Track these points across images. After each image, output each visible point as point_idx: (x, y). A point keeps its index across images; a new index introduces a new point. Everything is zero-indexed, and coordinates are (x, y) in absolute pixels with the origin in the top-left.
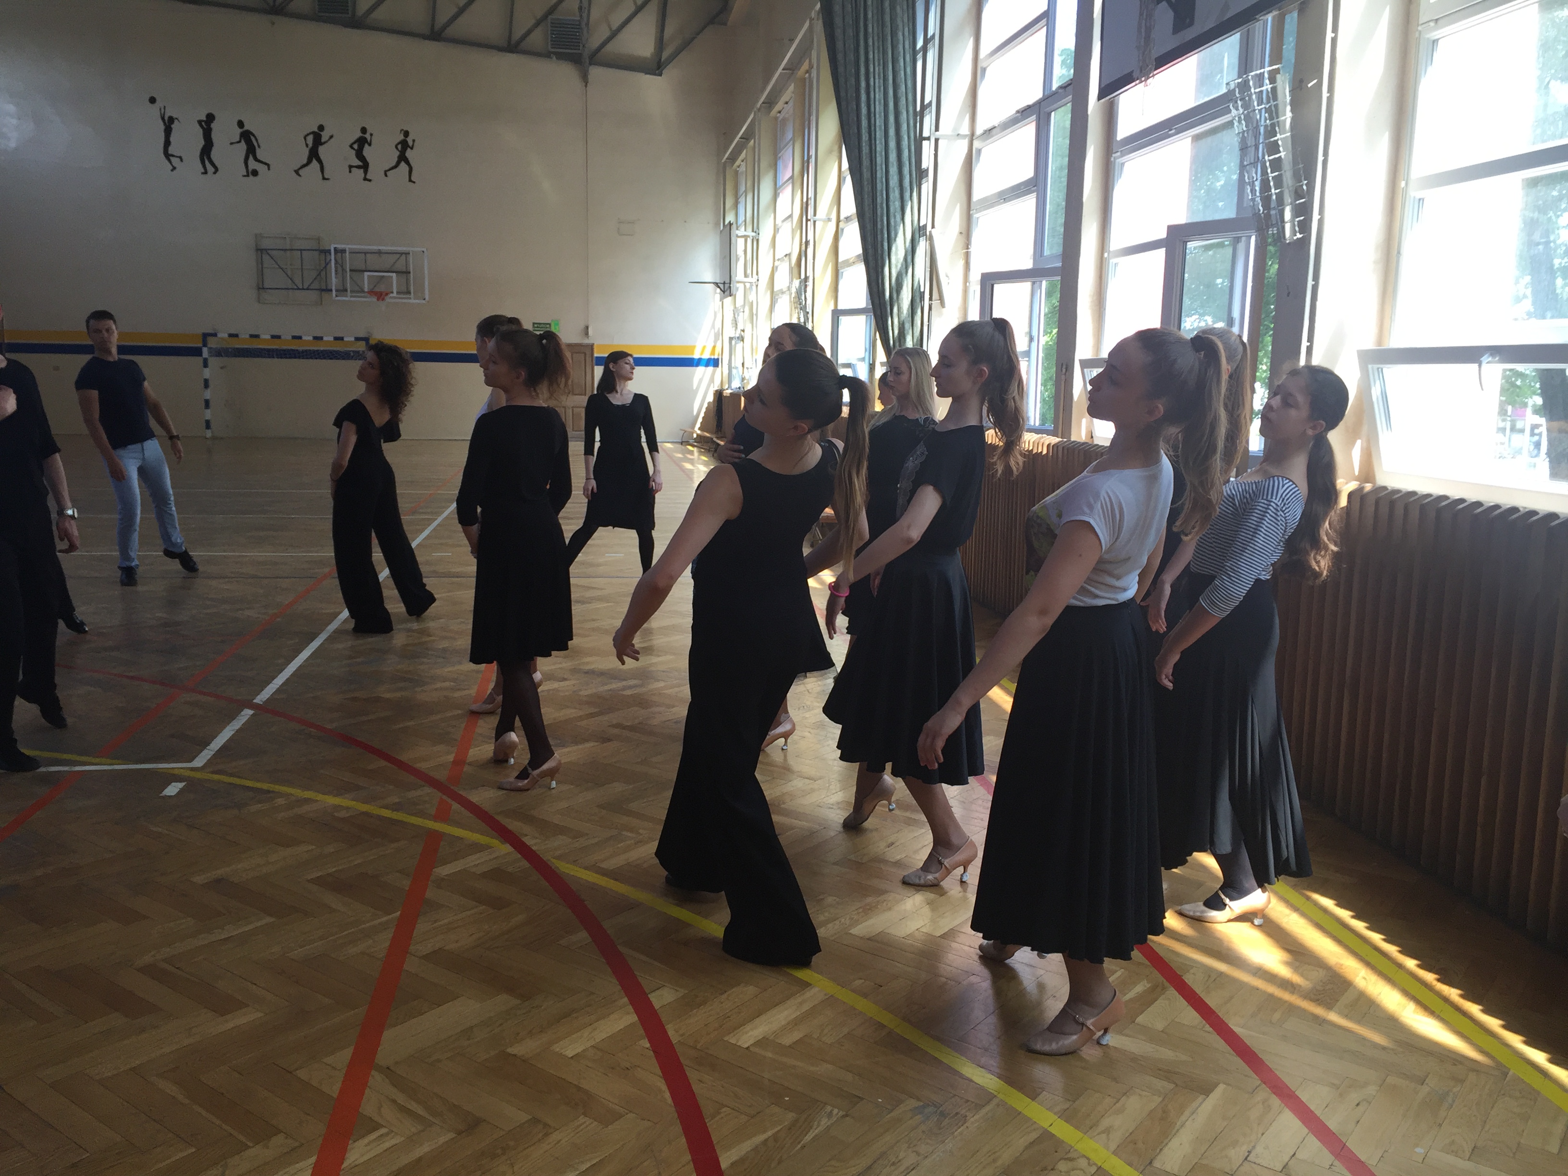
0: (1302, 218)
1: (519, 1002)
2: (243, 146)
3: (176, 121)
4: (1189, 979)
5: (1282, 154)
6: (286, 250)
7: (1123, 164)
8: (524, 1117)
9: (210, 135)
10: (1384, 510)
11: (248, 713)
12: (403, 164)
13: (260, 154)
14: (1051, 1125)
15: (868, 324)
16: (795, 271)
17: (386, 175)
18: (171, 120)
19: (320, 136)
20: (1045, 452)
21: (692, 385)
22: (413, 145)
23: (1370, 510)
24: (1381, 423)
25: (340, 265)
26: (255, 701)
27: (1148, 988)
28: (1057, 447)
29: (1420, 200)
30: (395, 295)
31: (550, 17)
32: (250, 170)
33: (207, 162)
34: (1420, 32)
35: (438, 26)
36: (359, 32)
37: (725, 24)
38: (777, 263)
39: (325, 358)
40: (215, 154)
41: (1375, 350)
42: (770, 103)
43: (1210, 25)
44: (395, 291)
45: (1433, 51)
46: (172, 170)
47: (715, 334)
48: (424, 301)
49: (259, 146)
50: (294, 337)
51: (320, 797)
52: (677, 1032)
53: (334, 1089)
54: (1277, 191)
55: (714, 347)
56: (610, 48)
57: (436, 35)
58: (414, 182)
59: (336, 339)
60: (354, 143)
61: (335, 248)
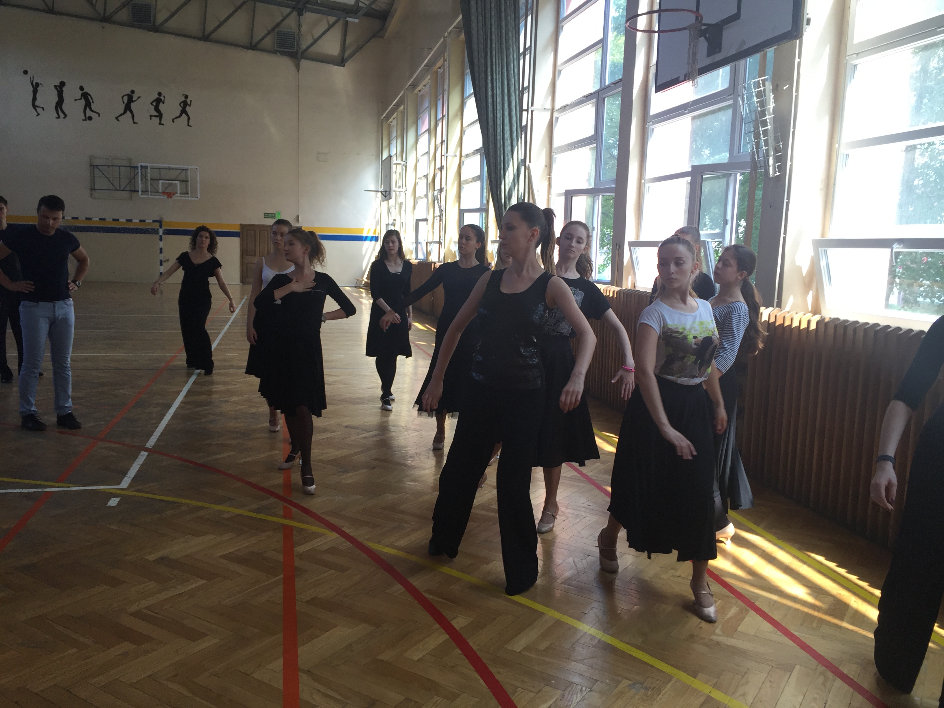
0: (780, 164)
1: (374, 628)
2: (83, 102)
3: (40, 85)
4: (757, 604)
5: (769, 127)
6: (109, 166)
7: (653, 129)
8: (401, 698)
9: (62, 95)
10: (841, 331)
11: (144, 455)
12: (184, 115)
13: (93, 107)
14: (710, 692)
15: (481, 218)
16: (431, 185)
17: (173, 122)
18: (37, 85)
19: (132, 97)
20: (611, 295)
21: (362, 251)
22: (191, 104)
23: (831, 331)
24: (826, 281)
25: (144, 176)
26: (146, 446)
27: (739, 611)
28: (620, 292)
29: (847, 155)
30: (178, 195)
31: (276, 29)
32: (87, 116)
33: (60, 111)
34: (847, 60)
35: (207, 33)
36: (156, 35)
37: (383, 37)
38: (417, 180)
39: (133, 233)
40: (64, 107)
41: (821, 240)
42: (414, 85)
43: (732, 52)
44: (179, 192)
45: (854, 71)
46: (37, 116)
47: (376, 221)
48: (197, 199)
49: (93, 102)
50: (114, 220)
51: (208, 505)
52: (475, 644)
53: (280, 685)
54: (766, 148)
55: (375, 230)
56: (313, 49)
57: (206, 38)
58: (191, 126)
59: (141, 221)
60: (153, 101)
61: (141, 166)
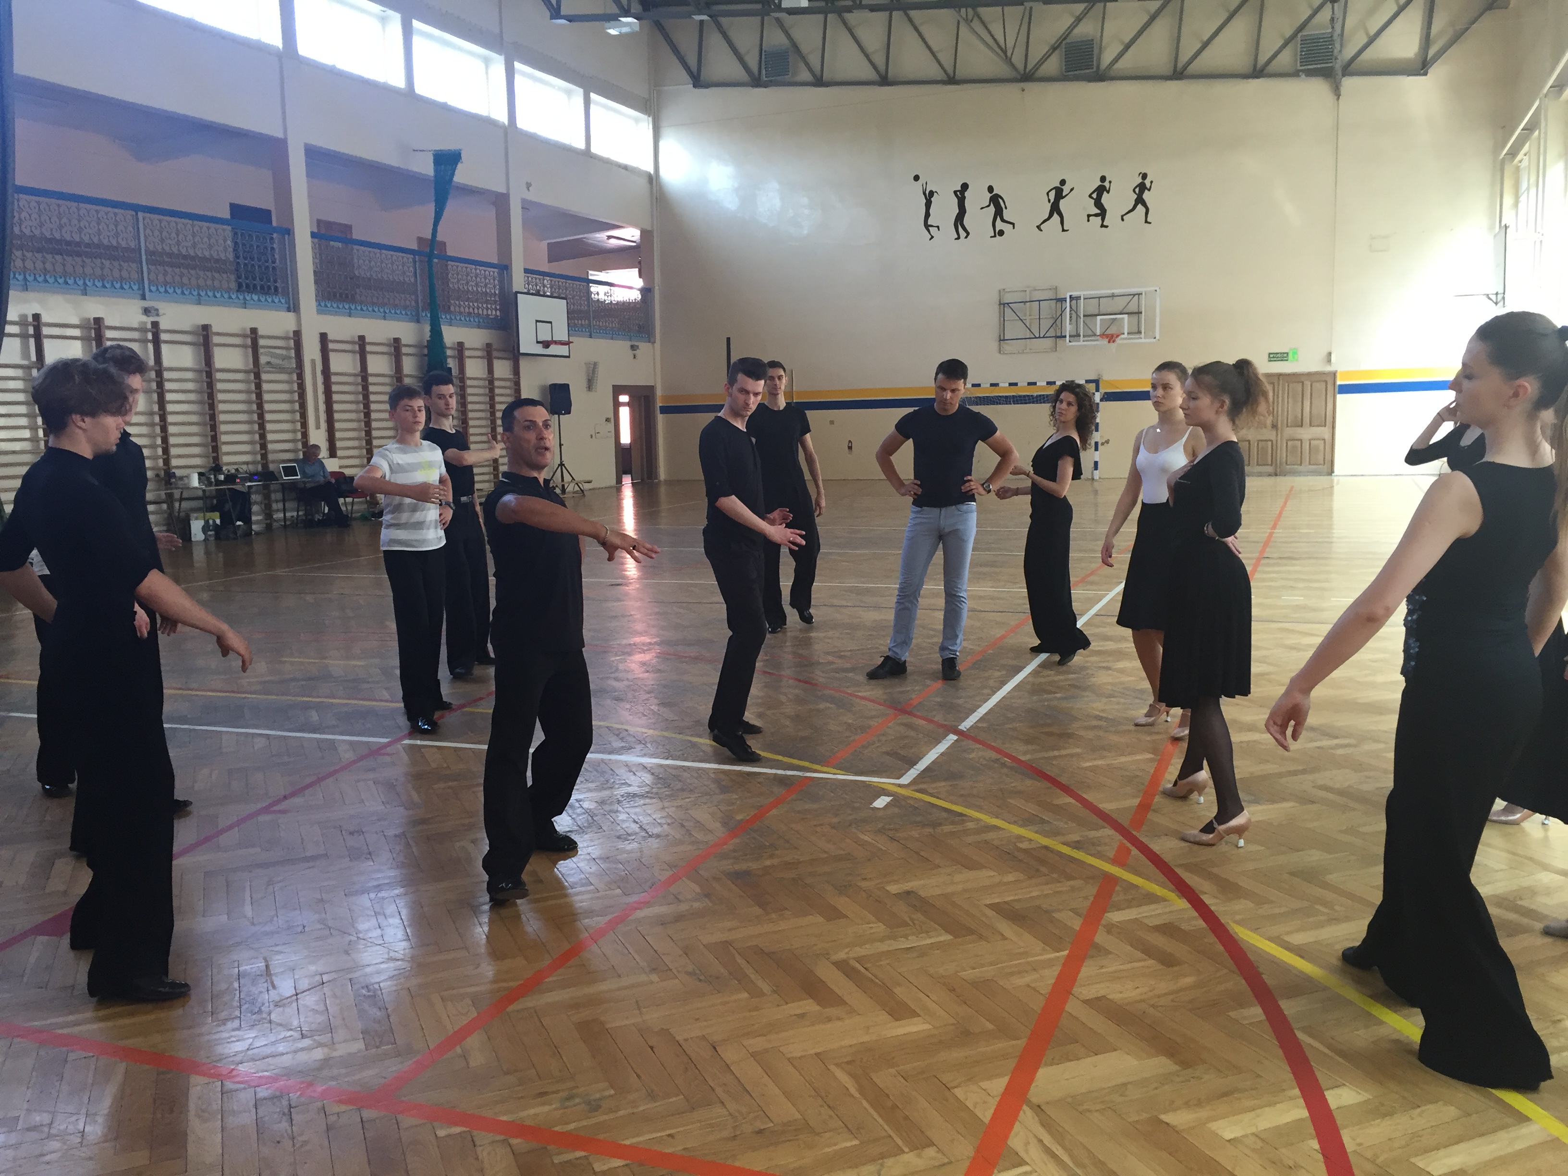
1: (1177, 1067)
2: (992, 209)
3: (935, 194)
6: (1025, 302)
9: (964, 203)
11: (951, 740)
12: (1140, 206)
13: (1006, 215)
17: (1123, 220)
18: (932, 193)
19: (1062, 190)
22: (1150, 187)
25: (1074, 311)
26: (959, 727)
30: (1126, 335)
31: (1300, 35)
32: (997, 231)
33: (960, 229)
35: (1180, 65)
36: (1101, 84)
40: (967, 221)
42: (1560, 87)
44: (1126, 332)
46: (930, 239)
48: (1154, 337)
49: (1006, 208)
50: (1029, 384)
51: (1007, 826)
52: (1354, 1140)
57: (1178, 74)
58: (1150, 223)
60: (1093, 192)
61: (1071, 296)
